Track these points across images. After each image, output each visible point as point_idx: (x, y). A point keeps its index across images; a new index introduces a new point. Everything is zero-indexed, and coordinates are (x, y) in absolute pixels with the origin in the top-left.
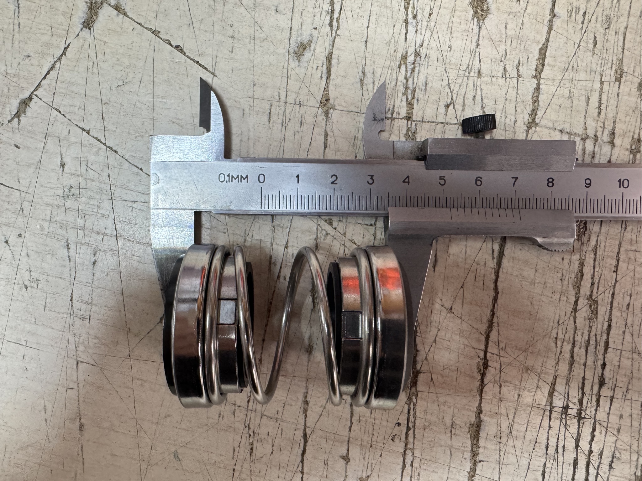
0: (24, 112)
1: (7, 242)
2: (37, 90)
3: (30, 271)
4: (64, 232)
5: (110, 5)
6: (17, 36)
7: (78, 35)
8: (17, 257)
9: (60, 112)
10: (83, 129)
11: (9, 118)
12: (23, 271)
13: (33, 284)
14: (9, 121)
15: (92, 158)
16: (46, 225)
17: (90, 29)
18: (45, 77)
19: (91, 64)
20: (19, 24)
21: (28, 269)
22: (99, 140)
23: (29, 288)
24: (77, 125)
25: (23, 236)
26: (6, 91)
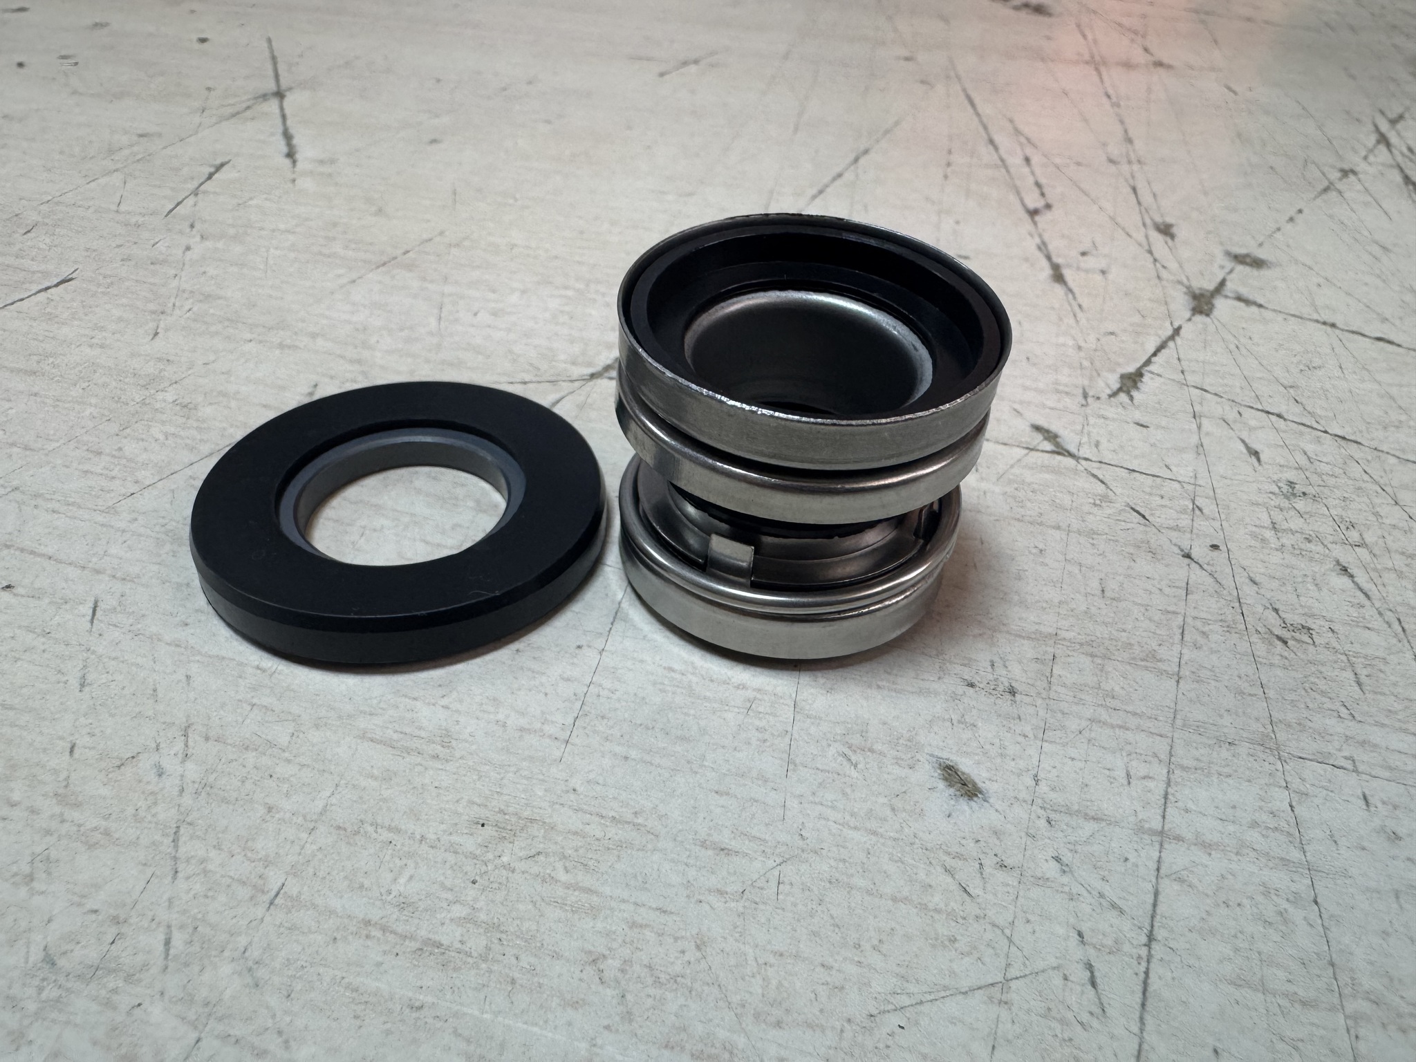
0: (1137, 389)
1: (1188, 556)
2: (1148, 365)
3: (1276, 611)
4: (1320, 548)
5: (1226, 297)
6: (1080, 315)
7: (1190, 320)
8: (1228, 582)
9: (1206, 391)
10: (1268, 412)
11: (1109, 392)
12: (1260, 609)
13: (1297, 635)
14: (1110, 396)
15: (1310, 448)
16: (1269, 534)
17: (1208, 315)
18: (1155, 354)
19: (1232, 347)
20: (1080, 306)
21: (1268, 605)
22: (1308, 426)
23: (1290, 643)
24: (1252, 408)
25: (1223, 547)
26: (1086, 363)
